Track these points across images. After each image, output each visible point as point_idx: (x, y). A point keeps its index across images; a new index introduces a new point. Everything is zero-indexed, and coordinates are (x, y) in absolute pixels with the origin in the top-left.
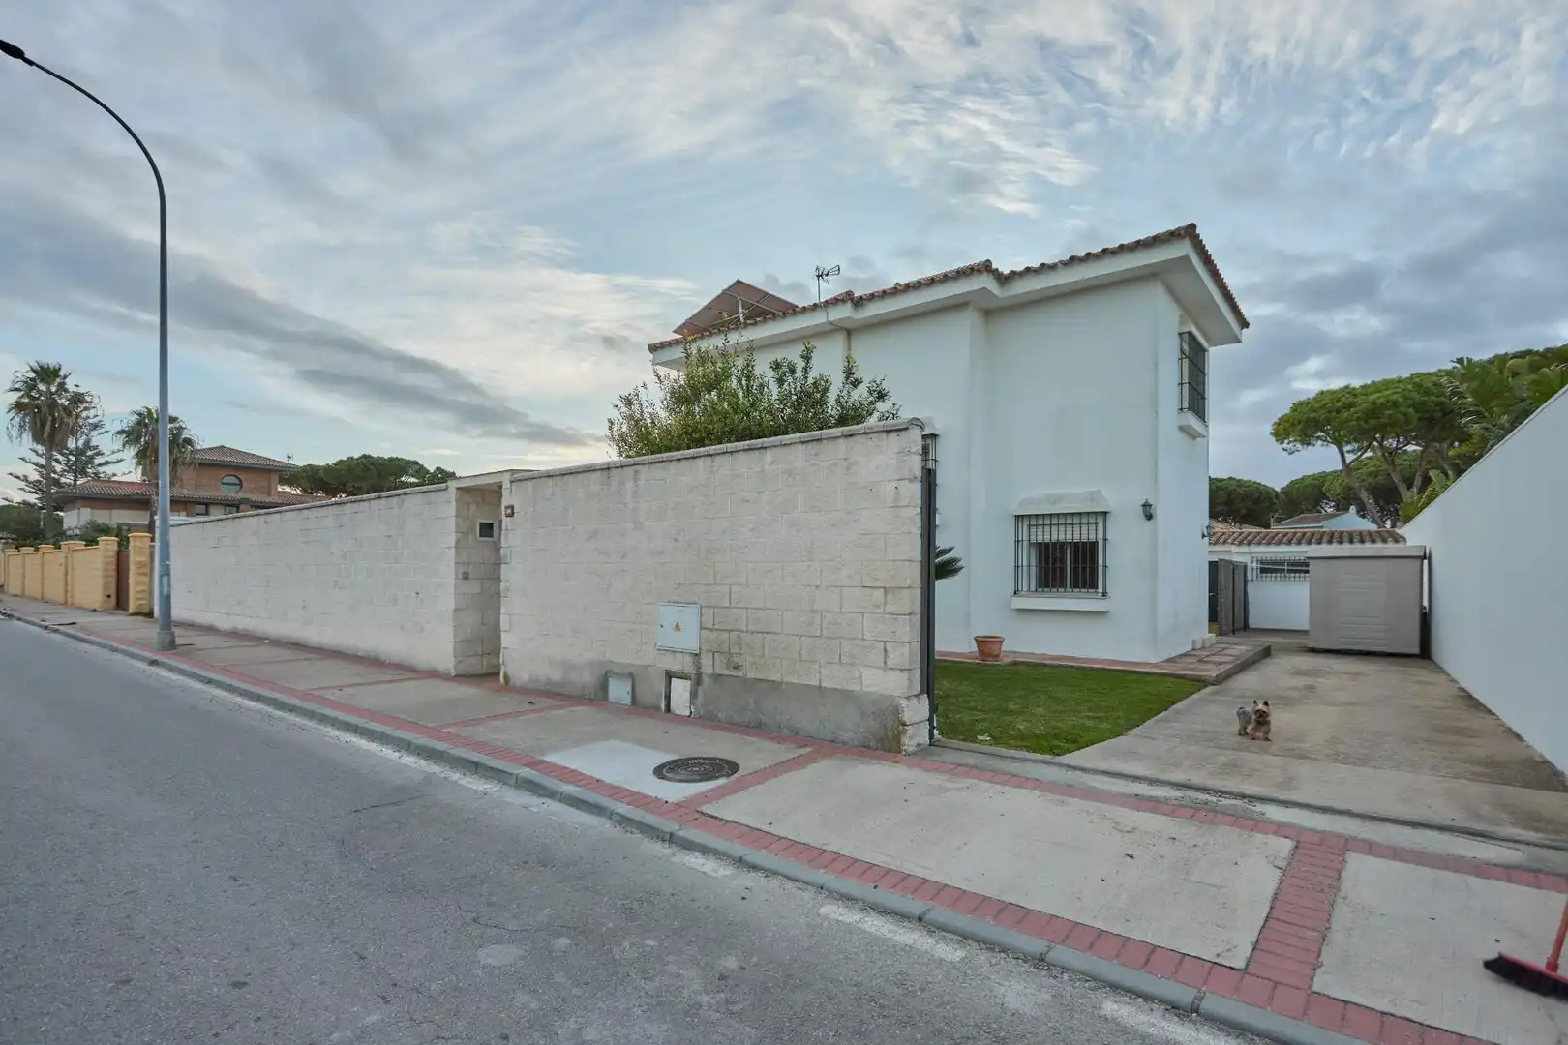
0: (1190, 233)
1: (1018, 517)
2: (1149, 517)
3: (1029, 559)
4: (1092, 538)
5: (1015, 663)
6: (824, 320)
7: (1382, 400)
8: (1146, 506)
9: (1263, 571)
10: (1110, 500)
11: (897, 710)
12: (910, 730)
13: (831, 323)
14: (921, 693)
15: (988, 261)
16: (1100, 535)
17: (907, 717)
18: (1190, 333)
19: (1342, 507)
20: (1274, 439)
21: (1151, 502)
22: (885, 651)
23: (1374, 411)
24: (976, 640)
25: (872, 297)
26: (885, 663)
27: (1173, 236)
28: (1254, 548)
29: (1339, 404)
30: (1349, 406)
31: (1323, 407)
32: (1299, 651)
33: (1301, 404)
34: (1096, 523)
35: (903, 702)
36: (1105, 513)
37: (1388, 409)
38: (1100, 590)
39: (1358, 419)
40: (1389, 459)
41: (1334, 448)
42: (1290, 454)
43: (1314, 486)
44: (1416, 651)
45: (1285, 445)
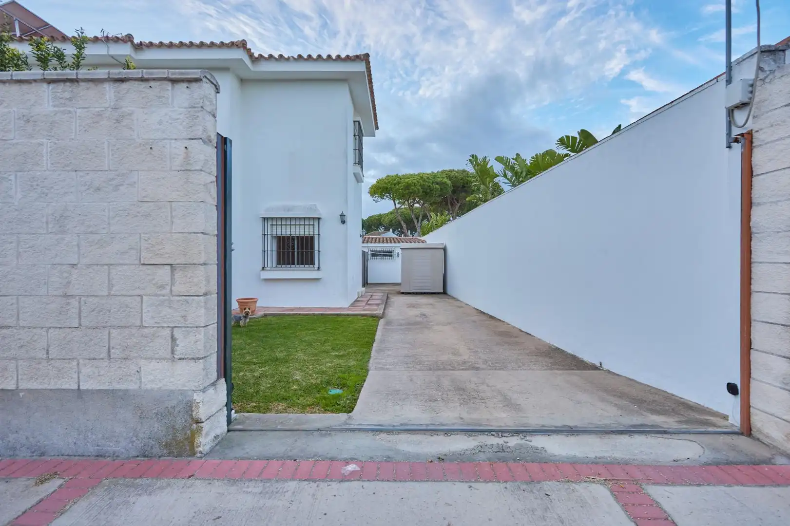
0: (365, 58)
1: (264, 219)
2: (343, 222)
3: (272, 247)
4: (311, 233)
5: (265, 315)
6: (106, 53)
7: (410, 182)
8: (342, 215)
9: (373, 255)
10: (322, 211)
11: (190, 407)
12: (205, 426)
13: (112, 57)
14: (218, 378)
15: (244, 40)
16: (316, 232)
17: (202, 413)
18: (359, 122)
19: (387, 229)
20: (369, 195)
21: (344, 213)
22: (173, 339)
23: (408, 186)
24: (238, 302)
25: (151, 45)
26: (173, 352)
27: (357, 58)
28: (370, 245)
29: (395, 182)
30: (399, 183)
31: (389, 182)
32: (398, 294)
33: (380, 180)
34: (314, 225)
35: (198, 397)
36: (319, 219)
37: (413, 186)
38: (316, 265)
39: (402, 189)
40: (411, 208)
41: (392, 201)
42: (376, 202)
43: (377, 219)
44: (442, 291)
45: (374, 198)
